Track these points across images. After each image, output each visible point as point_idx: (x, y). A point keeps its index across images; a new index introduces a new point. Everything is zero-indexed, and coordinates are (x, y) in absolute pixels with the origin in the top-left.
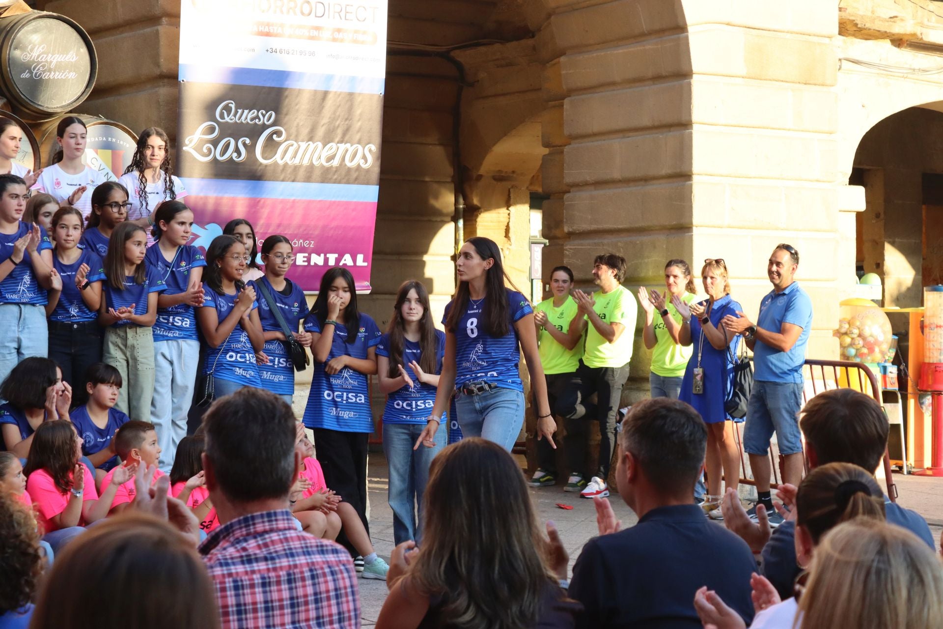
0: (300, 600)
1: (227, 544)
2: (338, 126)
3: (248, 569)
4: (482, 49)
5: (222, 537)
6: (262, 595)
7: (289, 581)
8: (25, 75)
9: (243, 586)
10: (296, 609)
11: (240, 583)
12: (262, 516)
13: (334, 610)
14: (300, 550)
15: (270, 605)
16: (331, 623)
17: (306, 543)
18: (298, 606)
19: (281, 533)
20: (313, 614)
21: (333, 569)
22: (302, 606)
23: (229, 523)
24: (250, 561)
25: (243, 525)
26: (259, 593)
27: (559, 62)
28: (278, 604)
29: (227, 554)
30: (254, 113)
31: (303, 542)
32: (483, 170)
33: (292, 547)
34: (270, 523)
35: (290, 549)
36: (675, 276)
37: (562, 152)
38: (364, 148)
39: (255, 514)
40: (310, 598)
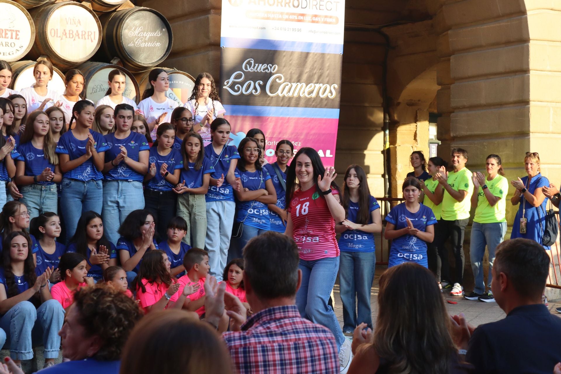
1: (258, 325)
2: (315, 73)
3: (271, 340)
4: (401, 27)
5: (255, 320)
6: (279, 356)
7: (296, 348)
8: (131, 44)
9: (267, 350)
10: (300, 365)
11: (266, 348)
12: (279, 308)
13: (323, 367)
14: (302, 330)
15: (284, 362)
17: (306, 326)
18: (301, 364)
19: (290, 319)
22: (303, 364)
23: (259, 312)
24: (271, 335)
25: (268, 314)
26: (277, 354)
27: (448, 34)
28: (288, 362)
29: (258, 330)
30: (265, 66)
31: (304, 325)
32: (400, 100)
33: (298, 327)
34: (284, 313)
35: (296, 329)
37: (449, 88)
38: (330, 86)
39: (275, 307)
40: (308, 359)
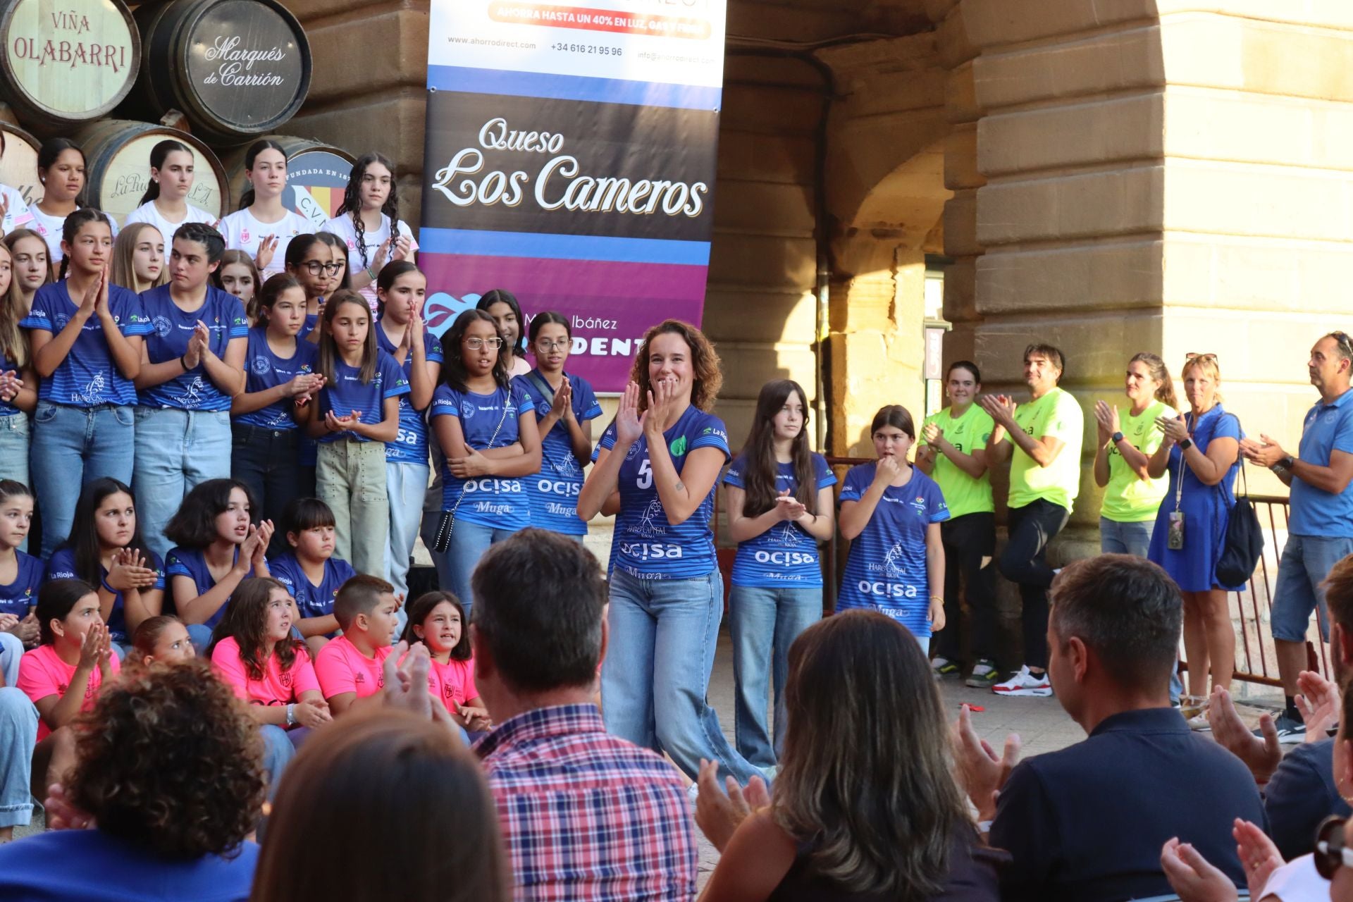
0: (611, 831)
1: (508, 749)
2: (654, 156)
3: (539, 783)
4: (859, 47)
5: (500, 739)
6: (557, 821)
7: (597, 803)
8: (210, 80)
9: (531, 806)
10: (606, 843)
11: (527, 803)
12: (559, 711)
13: (660, 847)
14: (611, 761)
15: (569, 835)
16: (656, 865)
17: (618, 752)
18: (609, 839)
19: (584, 735)
20: (629, 852)
21: (658, 790)
22: (614, 839)
23: (510, 720)
24: (541, 772)
25: (531, 723)
26: (554, 817)
27: (971, 67)
28: (580, 834)
29: (509, 761)
30: (533, 136)
31: (614, 750)
32: (857, 223)
33: (601, 755)
34: (570, 722)
35: (597, 758)
36: (1139, 376)
37: (974, 196)
38: (690, 188)
39: (549, 708)
40: (625, 829)
